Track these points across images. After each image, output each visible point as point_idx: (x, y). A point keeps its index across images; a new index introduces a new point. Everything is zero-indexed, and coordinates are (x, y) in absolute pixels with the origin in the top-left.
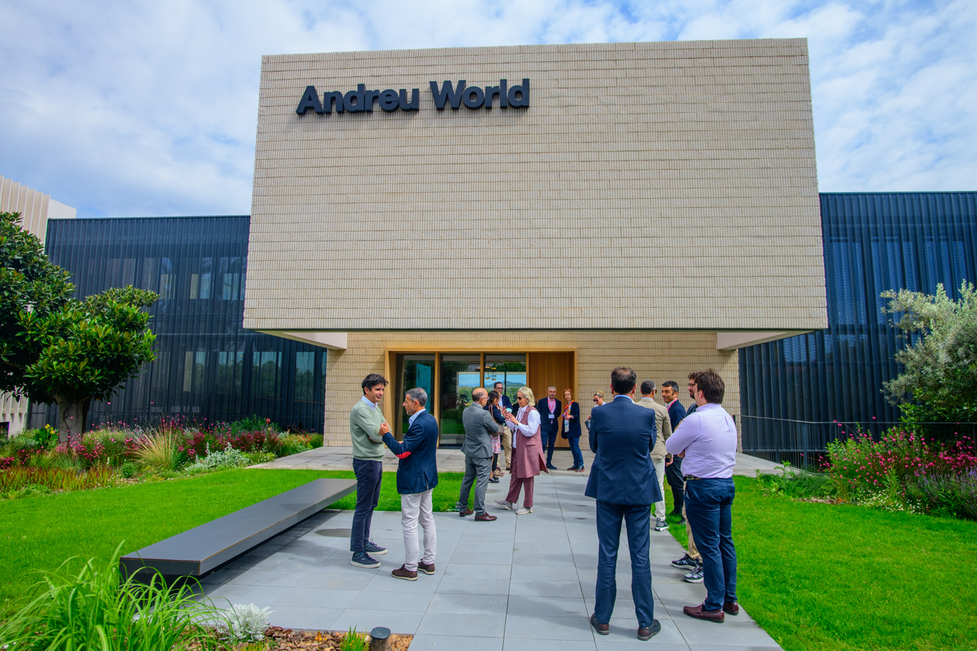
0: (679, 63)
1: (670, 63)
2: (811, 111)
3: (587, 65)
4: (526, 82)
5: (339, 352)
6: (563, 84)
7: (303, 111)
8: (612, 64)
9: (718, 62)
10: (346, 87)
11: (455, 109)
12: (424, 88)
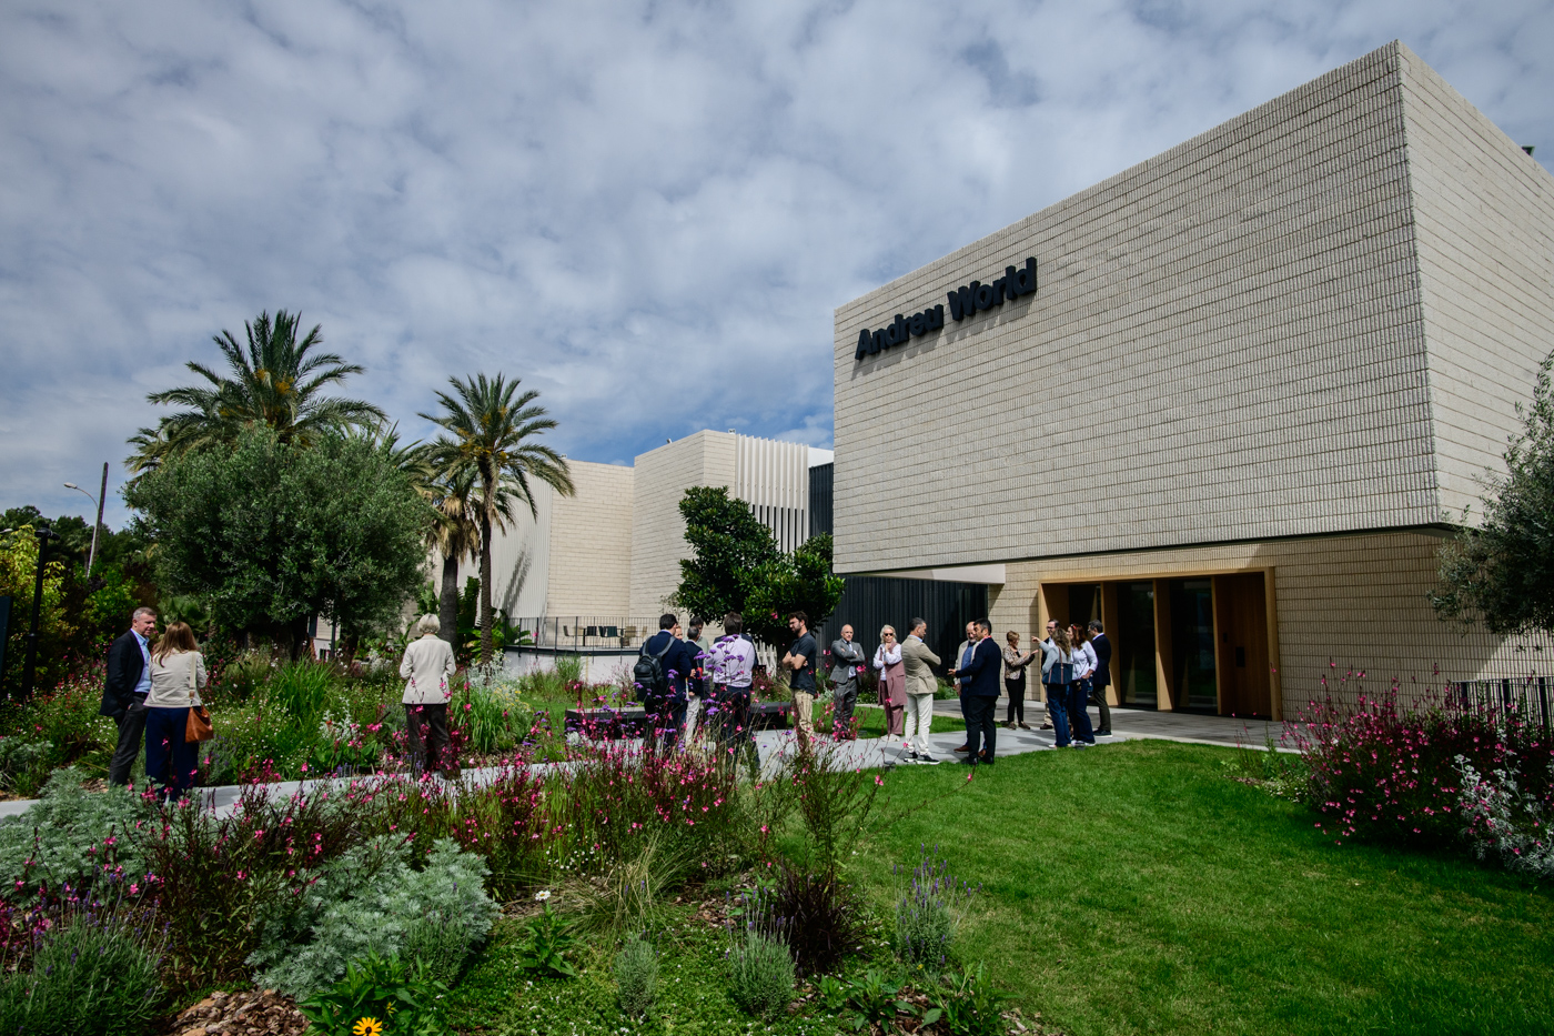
0: (1202, 165)
1: (1192, 170)
2: (1406, 161)
3: (1094, 213)
4: (1032, 262)
5: (998, 588)
6: (1070, 247)
7: (860, 355)
8: (1122, 201)
9: (1254, 142)
10: (885, 322)
11: (972, 314)
12: (945, 302)
